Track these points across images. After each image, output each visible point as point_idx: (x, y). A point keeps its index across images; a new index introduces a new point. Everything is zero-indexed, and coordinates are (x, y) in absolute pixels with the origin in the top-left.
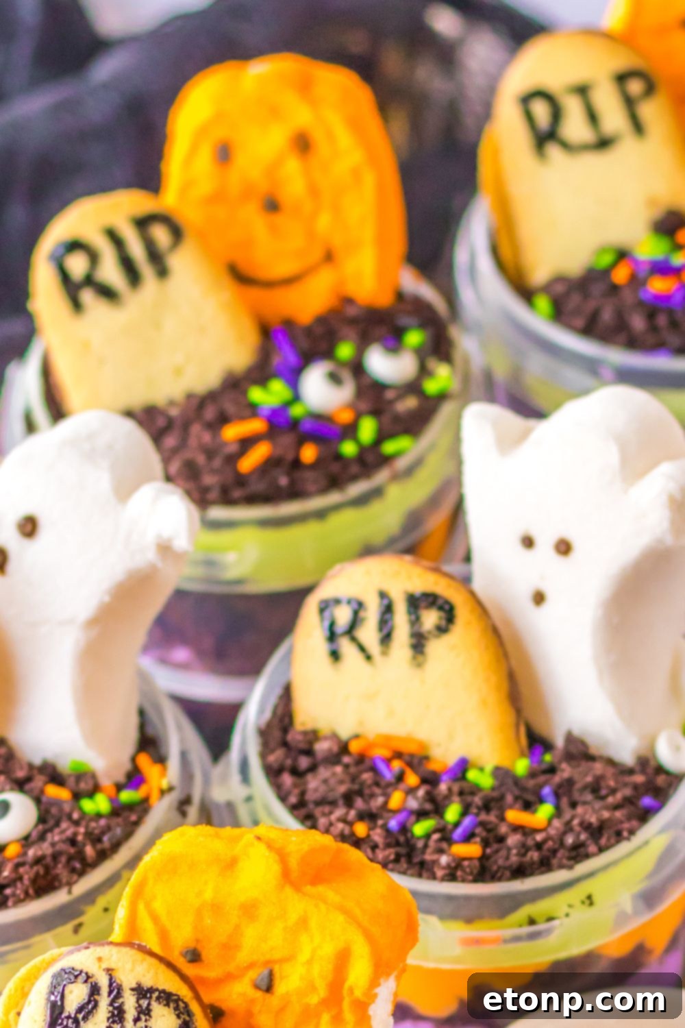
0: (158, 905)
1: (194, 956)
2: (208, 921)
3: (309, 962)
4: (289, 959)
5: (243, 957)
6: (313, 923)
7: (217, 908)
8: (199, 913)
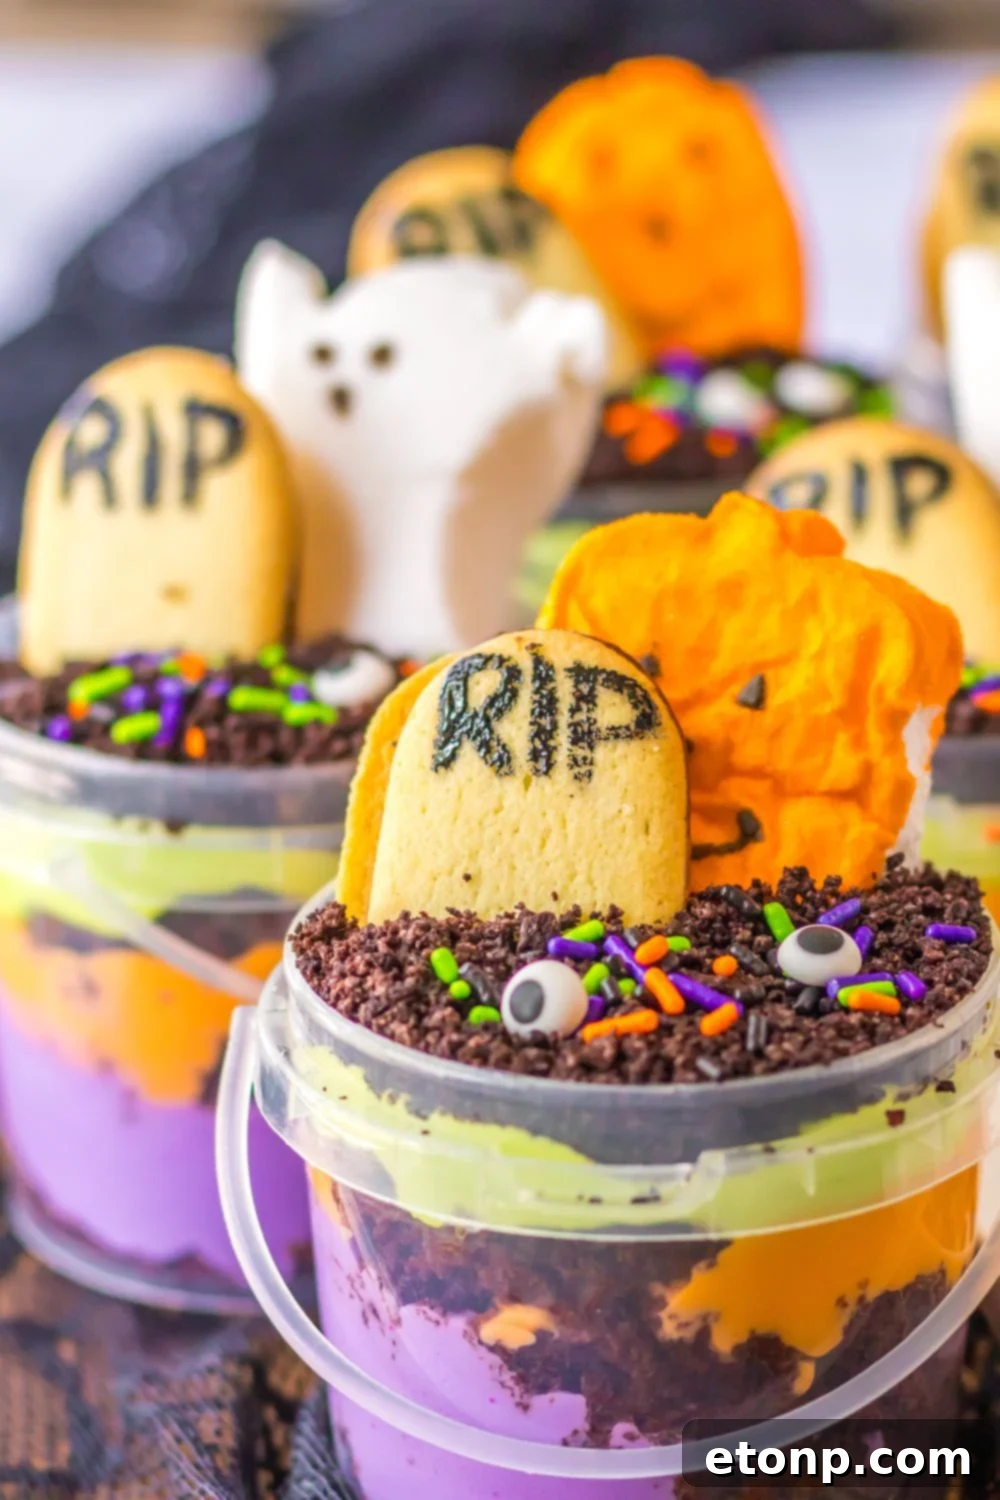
0: (599, 603)
1: (652, 667)
2: (670, 617)
3: (819, 656)
4: (786, 660)
5: (720, 666)
6: (826, 601)
7: (683, 595)
8: (657, 609)
